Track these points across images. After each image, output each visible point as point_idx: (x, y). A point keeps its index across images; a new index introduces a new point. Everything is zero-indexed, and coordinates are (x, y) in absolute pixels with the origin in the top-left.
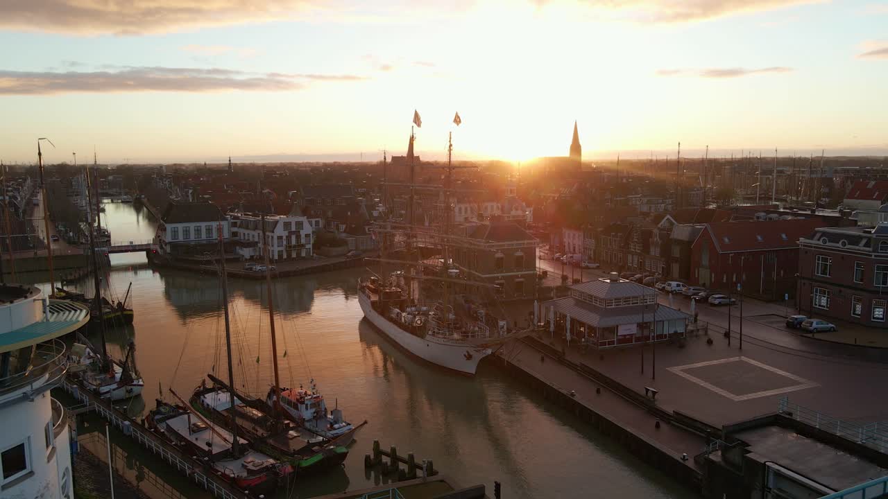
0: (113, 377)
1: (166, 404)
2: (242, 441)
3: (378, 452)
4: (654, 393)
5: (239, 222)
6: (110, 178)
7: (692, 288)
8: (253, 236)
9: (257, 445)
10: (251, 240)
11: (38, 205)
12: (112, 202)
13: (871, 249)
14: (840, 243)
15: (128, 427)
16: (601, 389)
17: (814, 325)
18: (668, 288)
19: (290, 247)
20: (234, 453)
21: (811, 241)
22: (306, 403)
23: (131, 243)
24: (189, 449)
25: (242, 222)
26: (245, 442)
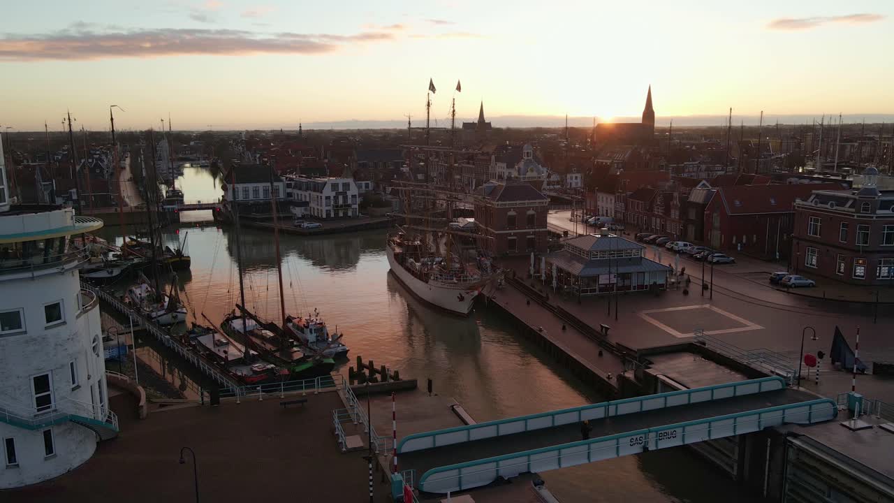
0: (163, 306)
1: (199, 326)
2: (252, 352)
3: (361, 365)
4: (607, 329)
5: (293, 183)
6: (192, 143)
7: (696, 247)
8: (305, 196)
9: (264, 356)
10: (303, 200)
11: (124, 168)
12: (192, 166)
13: (853, 210)
14: (829, 204)
15: (168, 340)
16: (567, 327)
17: (793, 281)
18: (676, 248)
19: (337, 206)
20: (245, 361)
21: (805, 203)
22: (310, 327)
23: (199, 202)
24: (211, 357)
25: (295, 184)
26: (255, 353)
